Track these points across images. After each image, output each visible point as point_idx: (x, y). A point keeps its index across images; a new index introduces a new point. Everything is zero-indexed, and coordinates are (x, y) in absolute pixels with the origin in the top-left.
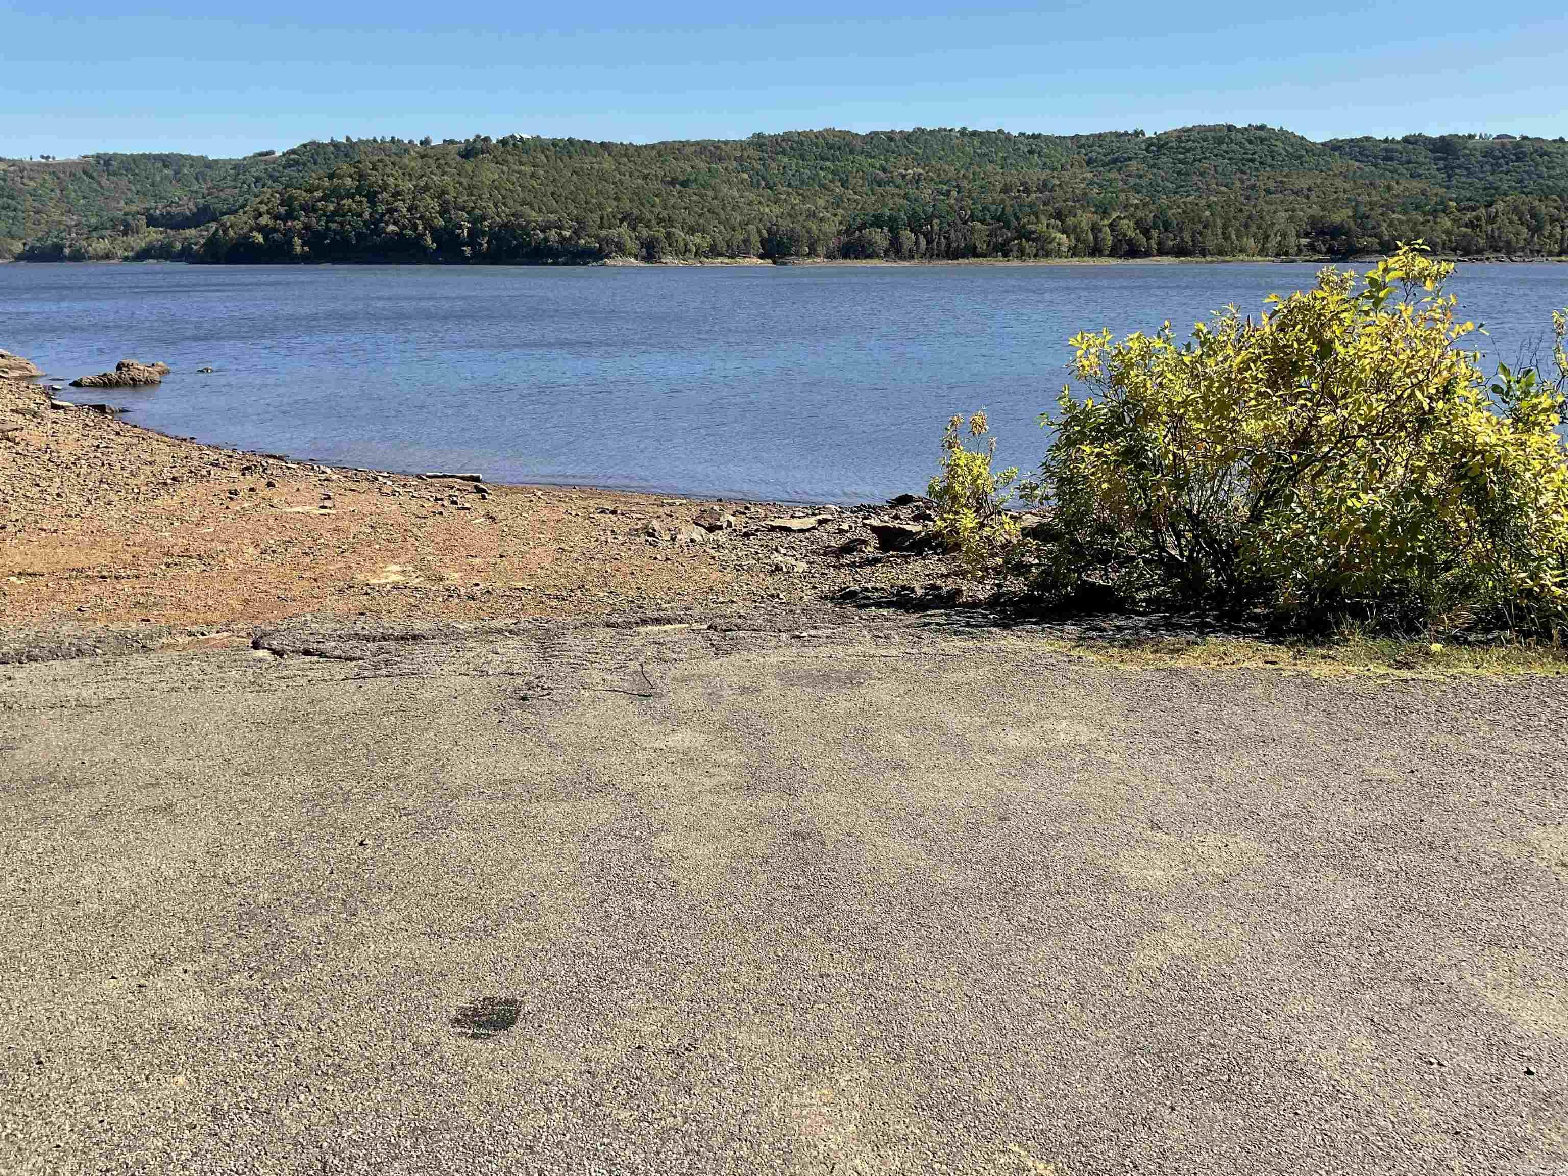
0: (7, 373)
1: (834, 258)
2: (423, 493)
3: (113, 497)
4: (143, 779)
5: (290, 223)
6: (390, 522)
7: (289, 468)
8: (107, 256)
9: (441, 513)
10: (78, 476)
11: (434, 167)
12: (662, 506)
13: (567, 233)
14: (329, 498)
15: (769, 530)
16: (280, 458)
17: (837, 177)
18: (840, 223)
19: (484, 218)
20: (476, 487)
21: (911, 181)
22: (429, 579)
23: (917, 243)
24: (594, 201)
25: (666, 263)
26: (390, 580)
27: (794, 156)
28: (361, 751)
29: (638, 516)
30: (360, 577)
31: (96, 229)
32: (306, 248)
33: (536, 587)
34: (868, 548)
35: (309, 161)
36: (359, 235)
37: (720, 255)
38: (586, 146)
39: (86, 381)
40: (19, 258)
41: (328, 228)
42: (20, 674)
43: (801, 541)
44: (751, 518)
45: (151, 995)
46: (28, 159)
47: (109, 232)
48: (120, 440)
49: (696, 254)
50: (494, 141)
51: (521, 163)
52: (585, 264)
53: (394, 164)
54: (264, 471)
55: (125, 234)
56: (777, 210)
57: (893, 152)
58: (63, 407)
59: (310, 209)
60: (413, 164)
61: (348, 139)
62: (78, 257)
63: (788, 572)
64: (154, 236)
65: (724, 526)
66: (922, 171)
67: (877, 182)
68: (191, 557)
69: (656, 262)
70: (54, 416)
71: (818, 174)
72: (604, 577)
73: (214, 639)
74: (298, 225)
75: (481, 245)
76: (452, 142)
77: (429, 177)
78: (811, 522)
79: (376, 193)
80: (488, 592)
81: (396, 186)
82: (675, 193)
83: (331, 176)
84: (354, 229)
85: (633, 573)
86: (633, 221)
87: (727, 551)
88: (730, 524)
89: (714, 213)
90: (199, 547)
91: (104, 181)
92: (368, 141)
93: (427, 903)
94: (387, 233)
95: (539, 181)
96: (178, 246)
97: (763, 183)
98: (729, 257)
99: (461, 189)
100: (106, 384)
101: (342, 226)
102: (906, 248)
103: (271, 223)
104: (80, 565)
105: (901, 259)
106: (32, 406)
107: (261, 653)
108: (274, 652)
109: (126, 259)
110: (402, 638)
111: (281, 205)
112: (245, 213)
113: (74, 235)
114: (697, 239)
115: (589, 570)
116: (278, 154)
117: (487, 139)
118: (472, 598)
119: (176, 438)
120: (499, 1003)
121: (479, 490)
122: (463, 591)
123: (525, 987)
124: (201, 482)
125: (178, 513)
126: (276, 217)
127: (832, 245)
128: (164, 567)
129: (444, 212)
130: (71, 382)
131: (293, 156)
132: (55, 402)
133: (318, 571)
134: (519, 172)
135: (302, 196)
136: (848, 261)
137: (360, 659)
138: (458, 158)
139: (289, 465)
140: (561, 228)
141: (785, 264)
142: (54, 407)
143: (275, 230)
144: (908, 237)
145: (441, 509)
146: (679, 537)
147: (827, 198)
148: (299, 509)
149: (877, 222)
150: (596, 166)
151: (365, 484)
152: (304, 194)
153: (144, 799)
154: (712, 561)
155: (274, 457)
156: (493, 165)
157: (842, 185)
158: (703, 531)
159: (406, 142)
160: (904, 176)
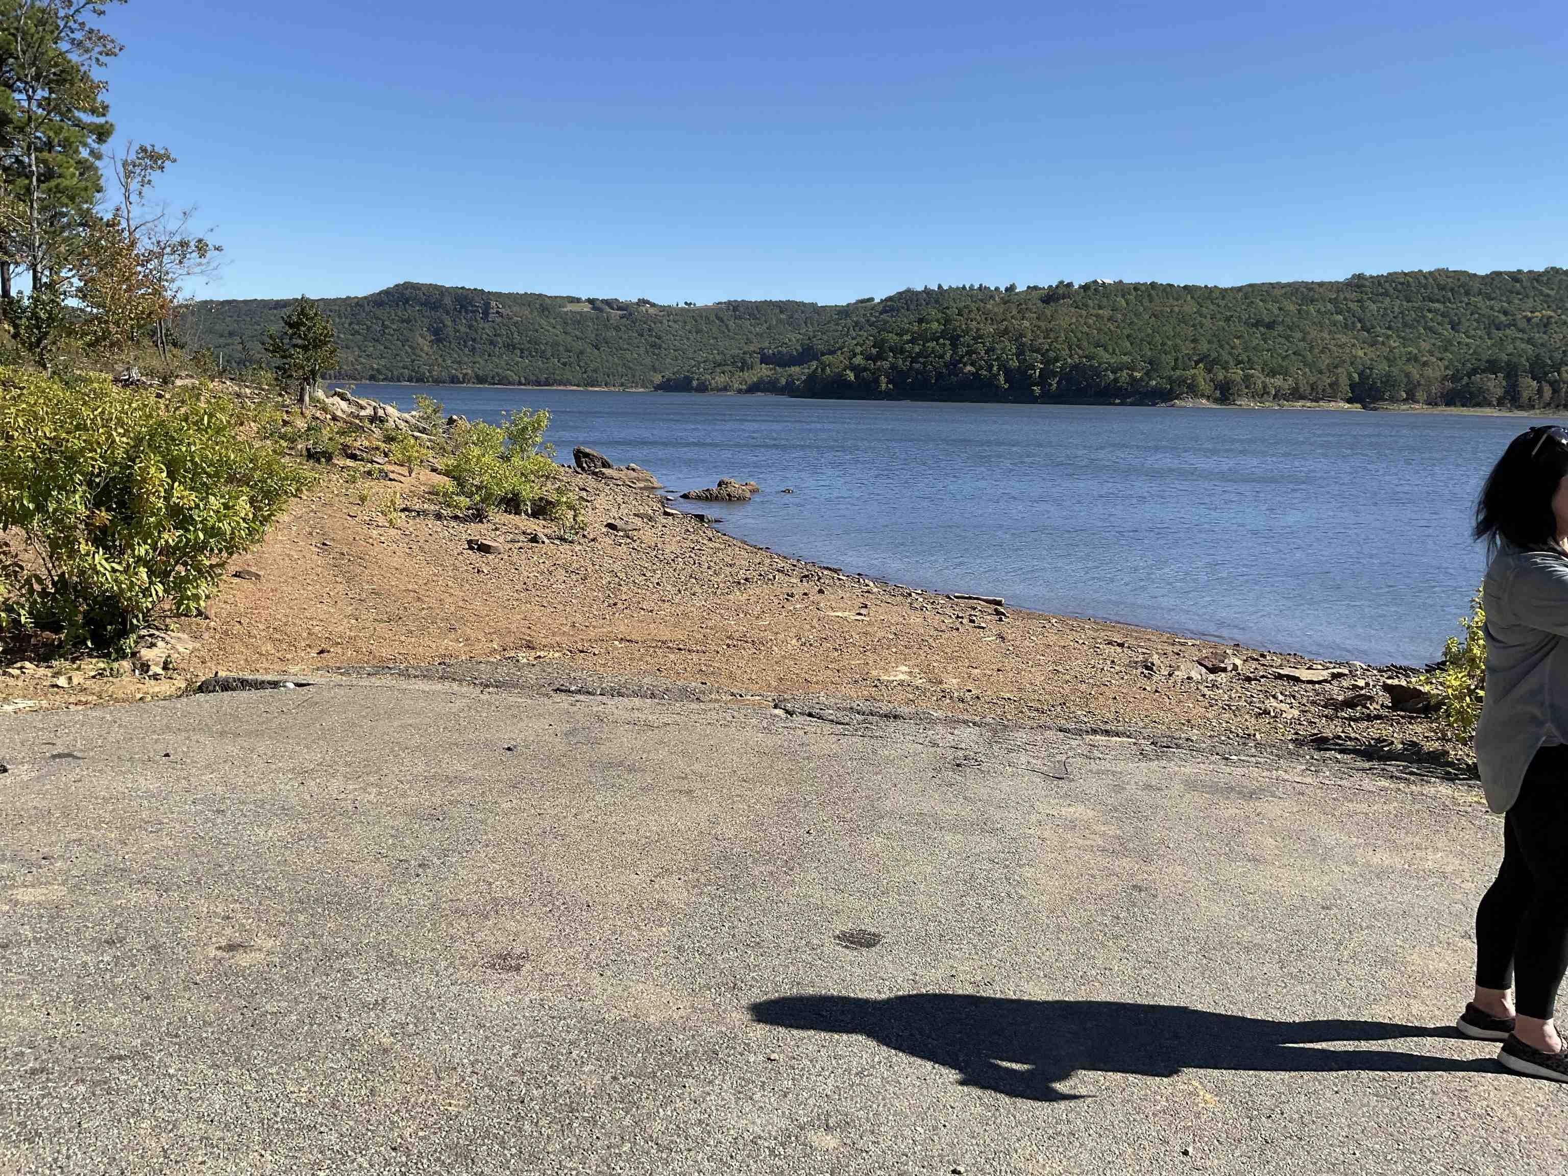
0: (635, 483)
1: (1436, 404)
2: (948, 611)
3: (697, 589)
4: (677, 773)
5: (879, 363)
6: (911, 632)
7: (840, 579)
8: (725, 389)
9: (958, 629)
10: (675, 570)
11: (1014, 312)
12: (1173, 645)
13: (1138, 375)
14: (866, 607)
15: (1276, 678)
16: (835, 571)
17: (1447, 320)
18: (1447, 368)
19: (1057, 360)
20: (996, 610)
21: (1537, 324)
22: (930, 681)
23: (1540, 391)
24: (1170, 343)
25: (1240, 405)
26: (897, 678)
27: (1397, 297)
28: (826, 778)
29: (1144, 651)
30: (874, 673)
31: (719, 365)
32: (891, 386)
33: (1020, 699)
34: (1375, 705)
35: (903, 308)
36: (939, 375)
37: (1302, 397)
38: (1169, 289)
39: (693, 494)
40: (658, 388)
41: (911, 368)
42: (611, 702)
43: (1306, 691)
44: (1263, 665)
45: (656, 886)
46: (675, 305)
47: (730, 368)
48: (711, 545)
49: (1275, 397)
50: (1076, 287)
51: (1100, 308)
52: (1154, 404)
53: (978, 310)
54: (818, 580)
55: (742, 370)
56: (1372, 353)
57: (1518, 294)
58: (672, 514)
59: (898, 350)
60: (996, 310)
61: (940, 287)
62: (703, 388)
63: (1275, 717)
64: (764, 371)
65: (1229, 669)
66: (1552, 314)
67: (1495, 325)
68: (747, 642)
69: (1230, 404)
70: (665, 521)
71: (1424, 317)
72: (1086, 698)
73: (749, 700)
74: (886, 365)
75: (1051, 385)
76: (1036, 288)
77: (1009, 321)
78: (1325, 674)
79: (959, 336)
80: (978, 697)
81: (978, 330)
82: (1259, 335)
83: (920, 321)
84: (935, 369)
85: (1115, 698)
86: (1210, 363)
87: (1221, 691)
88: (1235, 667)
89: (1300, 355)
90: (754, 634)
91: (731, 323)
92: (958, 288)
93: (840, 873)
94: (963, 373)
95: (1116, 324)
96: (783, 381)
97: (1359, 325)
98: (1312, 401)
99: (1038, 332)
100: (708, 497)
101: (925, 367)
102: (1525, 395)
103: (863, 362)
104: (665, 638)
105: (1521, 407)
106: (650, 512)
107: (777, 711)
108: (787, 712)
109: (740, 391)
110: (885, 716)
111: (874, 346)
112: (842, 353)
113: (702, 370)
114: (1278, 381)
115: (1074, 691)
116: (877, 300)
117: (1070, 285)
118: (962, 700)
119: (755, 547)
120: (869, 934)
121: (998, 613)
122: (956, 694)
123: (888, 929)
124: (767, 584)
125: (744, 607)
126: (868, 358)
127: (1434, 391)
128: (725, 647)
129: (1020, 353)
130: (682, 494)
131: (889, 303)
132: (668, 510)
133: (842, 664)
134: (1097, 316)
135: (892, 338)
136: (1453, 408)
137: (847, 724)
138: (1040, 304)
139: (841, 577)
140: (1133, 370)
141: (1375, 409)
142: (666, 514)
143: (865, 369)
144: (1528, 385)
145: (959, 626)
146: (1176, 673)
147: (1433, 341)
148: (840, 614)
149: (1492, 367)
150: (1176, 309)
151: (899, 598)
152: (895, 337)
153: (675, 784)
154: (1201, 699)
155: (830, 569)
156: (1073, 310)
157: (1453, 328)
158: (1204, 670)
159: (993, 289)
160: (1529, 320)
